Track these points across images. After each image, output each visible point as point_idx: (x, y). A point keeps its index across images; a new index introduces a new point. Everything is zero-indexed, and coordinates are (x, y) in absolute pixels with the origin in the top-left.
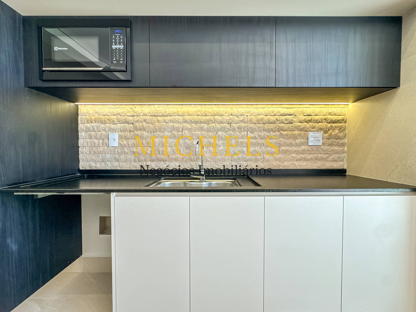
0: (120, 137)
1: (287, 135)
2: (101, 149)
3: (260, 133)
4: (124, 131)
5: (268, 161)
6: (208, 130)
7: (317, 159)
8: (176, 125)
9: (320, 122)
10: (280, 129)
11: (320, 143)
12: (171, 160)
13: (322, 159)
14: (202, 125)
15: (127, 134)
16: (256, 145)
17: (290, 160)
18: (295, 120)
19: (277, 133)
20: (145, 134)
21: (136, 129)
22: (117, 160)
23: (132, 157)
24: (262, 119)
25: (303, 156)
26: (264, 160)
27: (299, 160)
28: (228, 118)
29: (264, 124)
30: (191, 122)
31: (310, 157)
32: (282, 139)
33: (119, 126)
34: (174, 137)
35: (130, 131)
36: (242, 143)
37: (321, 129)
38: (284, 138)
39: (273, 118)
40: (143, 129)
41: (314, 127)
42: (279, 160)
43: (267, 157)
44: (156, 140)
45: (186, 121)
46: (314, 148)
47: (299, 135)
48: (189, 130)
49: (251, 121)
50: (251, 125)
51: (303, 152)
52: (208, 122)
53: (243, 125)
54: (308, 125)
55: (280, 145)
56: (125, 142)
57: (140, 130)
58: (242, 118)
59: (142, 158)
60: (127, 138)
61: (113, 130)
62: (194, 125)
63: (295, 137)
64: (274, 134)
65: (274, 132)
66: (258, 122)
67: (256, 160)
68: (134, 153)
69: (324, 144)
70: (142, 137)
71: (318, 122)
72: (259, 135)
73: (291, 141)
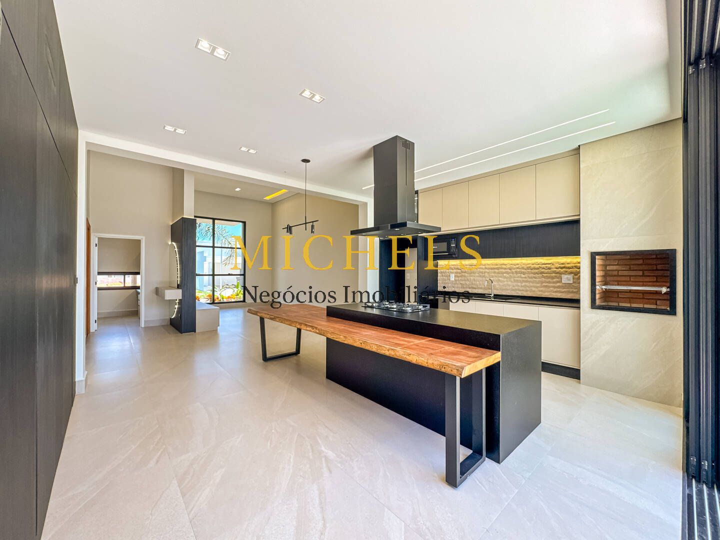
0: (455, 276)
1: (547, 276)
2: (447, 281)
3: (529, 275)
4: (457, 273)
5: (534, 291)
6: (498, 273)
7: (569, 292)
8: (481, 270)
9: (571, 268)
10: (542, 273)
11: (571, 282)
12: (478, 288)
13: (572, 292)
14: (495, 270)
15: (458, 275)
16: (527, 281)
17: (549, 292)
18: (553, 267)
19: (540, 275)
20: (466, 274)
21: (462, 272)
22: (453, 287)
23: (460, 286)
24: (530, 267)
25: (559, 290)
26: (531, 291)
27: (556, 292)
28: (509, 266)
29: (532, 269)
30: (489, 269)
31: (564, 290)
32: (543, 279)
33: (455, 271)
34: (480, 276)
35: (460, 273)
36: (517, 280)
37: (571, 273)
38: (545, 278)
39: (537, 266)
40: (465, 272)
41: (566, 272)
42: (541, 291)
43: (534, 289)
44: (472, 278)
45: (486, 268)
46: (567, 285)
47: (556, 276)
48: (488, 273)
49: (523, 268)
50: (523, 270)
51: (559, 287)
52: (498, 269)
53: (518, 270)
54: (562, 270)
55: (542, 282)
56: (457, 279)
57: (464, 273)
58: (518, 266)
59: (465, 286)
60: (458, 277)
61: (452, 273)
62: (491, 270)
63: (553, 278)
64: (538, 275)
65: (538, 274)
66: (528, 268)
67: (527, 291)
68: (461, 284)
69: (574, 282)
70: (465, 276)
71: (569, 268)
72: (528, 276)
73: (550, 280)
